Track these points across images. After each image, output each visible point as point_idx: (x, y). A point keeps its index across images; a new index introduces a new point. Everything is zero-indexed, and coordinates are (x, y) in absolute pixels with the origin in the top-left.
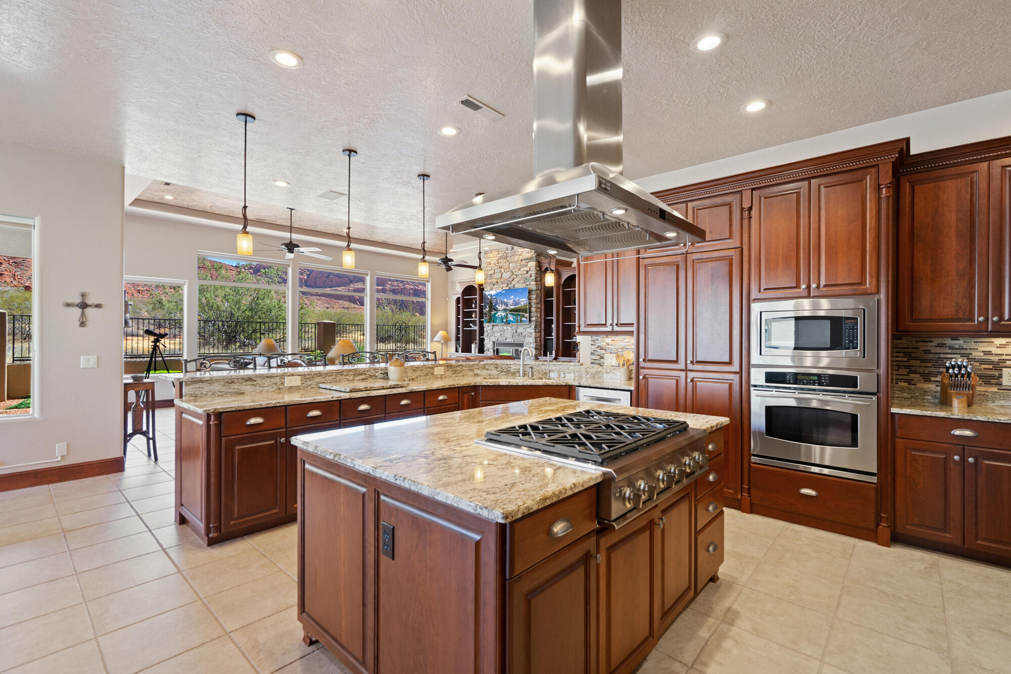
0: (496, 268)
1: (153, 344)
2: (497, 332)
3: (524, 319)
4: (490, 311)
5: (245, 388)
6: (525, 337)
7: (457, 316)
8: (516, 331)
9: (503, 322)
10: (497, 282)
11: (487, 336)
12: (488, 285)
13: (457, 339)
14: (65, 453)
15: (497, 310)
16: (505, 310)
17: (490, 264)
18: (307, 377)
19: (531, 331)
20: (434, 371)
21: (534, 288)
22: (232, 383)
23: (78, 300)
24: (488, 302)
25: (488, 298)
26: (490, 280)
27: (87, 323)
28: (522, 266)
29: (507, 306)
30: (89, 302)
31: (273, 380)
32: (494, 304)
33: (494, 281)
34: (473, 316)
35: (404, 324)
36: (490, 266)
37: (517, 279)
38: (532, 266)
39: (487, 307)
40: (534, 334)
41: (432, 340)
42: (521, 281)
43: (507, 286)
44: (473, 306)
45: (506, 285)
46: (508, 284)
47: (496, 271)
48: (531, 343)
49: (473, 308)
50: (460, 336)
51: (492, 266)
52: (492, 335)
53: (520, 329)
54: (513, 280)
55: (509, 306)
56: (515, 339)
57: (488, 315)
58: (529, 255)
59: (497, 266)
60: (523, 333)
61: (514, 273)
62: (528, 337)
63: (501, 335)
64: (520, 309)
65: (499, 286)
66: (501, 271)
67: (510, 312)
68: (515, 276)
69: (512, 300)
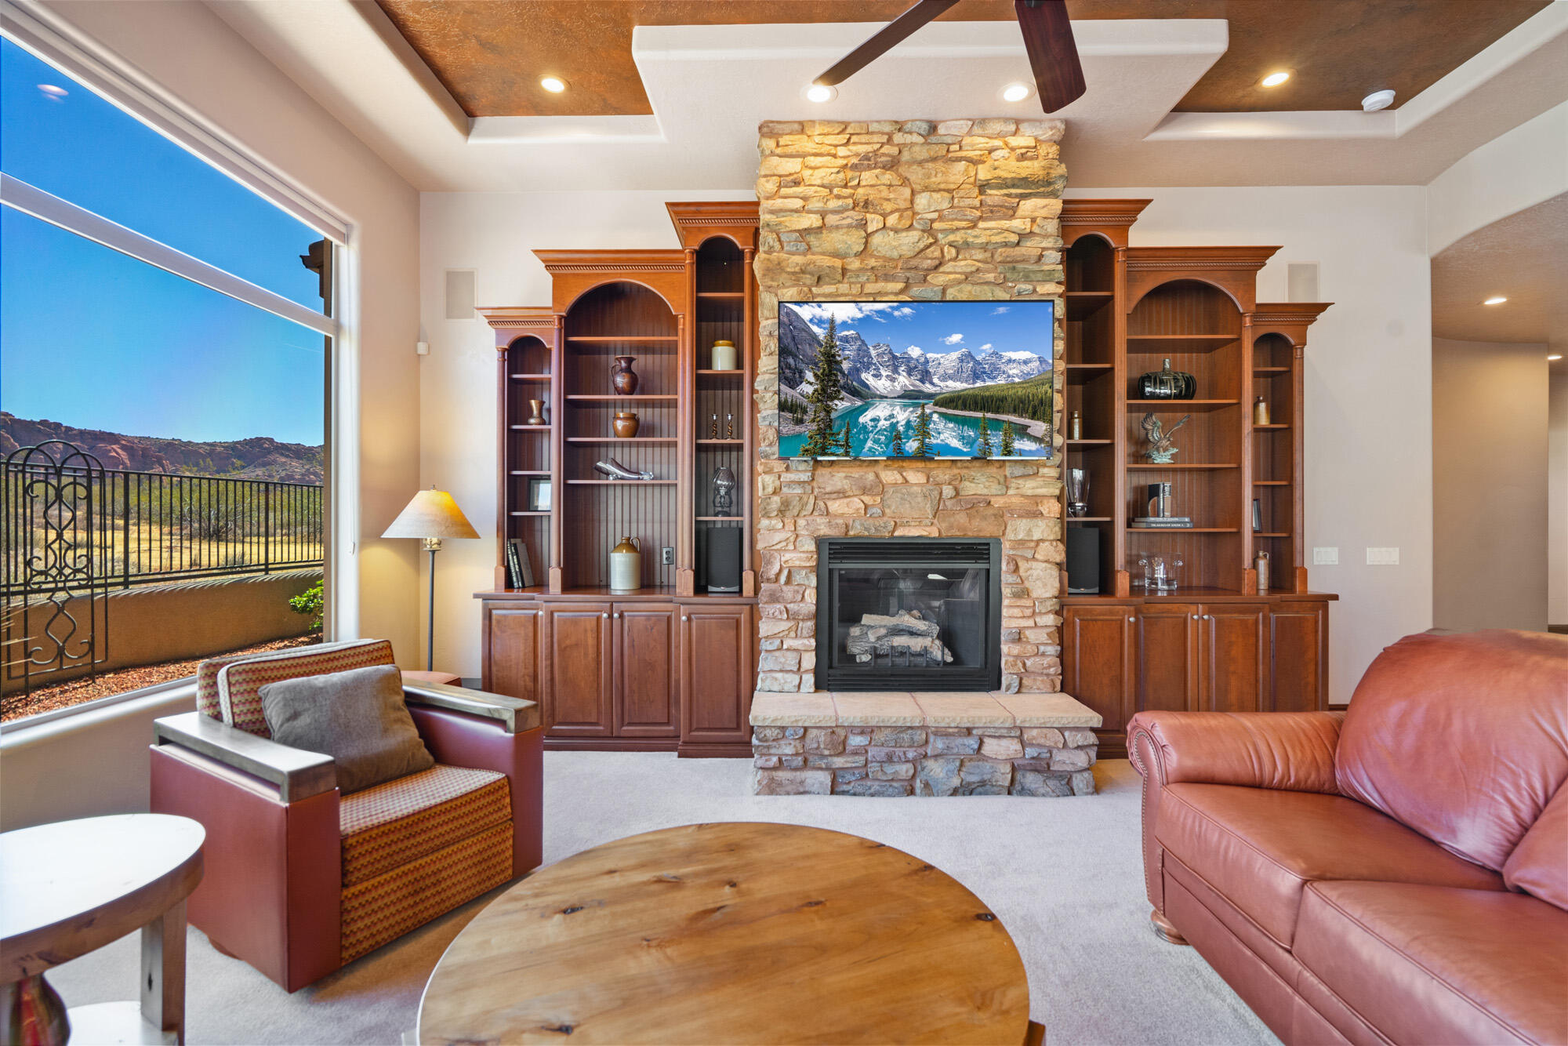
0: (833, 204)
2: (842, 494)
4: (825, 395)
6: (1000, 516)
8: (957, 491)
9: (899, 453)
10: (844, 271)
11: (782, 512)
12: (783, 278)
15: (865, 395)
16: (910, 397)
17: (797, 183)
19: (1042, 491)
24: (817, 352)
25: (814, 337)
26: (798, 259)
29: (926, 376)
32: (846, 366)
36: (793, 191)
37: (964, 265)
38: (1044, 213)
39: (809, 376)
40: (1052, 508)
43: (902, 292)
45: (901, 285)
46: (910, 282)
47: (832, 220)
51: (810, 191)
52: (810, 507)
53: (979, 484)
54: (936, 267)
55: (935, 380)
56: (951, 527)
57: (799, 422)
58: (1032, 168)
59: (838, 197)
60: (993, 500)
61: (940, 236)
62: (1020, 516)
63: (866, 507)
64: (1003, 399)
65: (856, 289)
66: (863, 224)
67: (943, 410)
68: (949, 253)
69: (954, 355)
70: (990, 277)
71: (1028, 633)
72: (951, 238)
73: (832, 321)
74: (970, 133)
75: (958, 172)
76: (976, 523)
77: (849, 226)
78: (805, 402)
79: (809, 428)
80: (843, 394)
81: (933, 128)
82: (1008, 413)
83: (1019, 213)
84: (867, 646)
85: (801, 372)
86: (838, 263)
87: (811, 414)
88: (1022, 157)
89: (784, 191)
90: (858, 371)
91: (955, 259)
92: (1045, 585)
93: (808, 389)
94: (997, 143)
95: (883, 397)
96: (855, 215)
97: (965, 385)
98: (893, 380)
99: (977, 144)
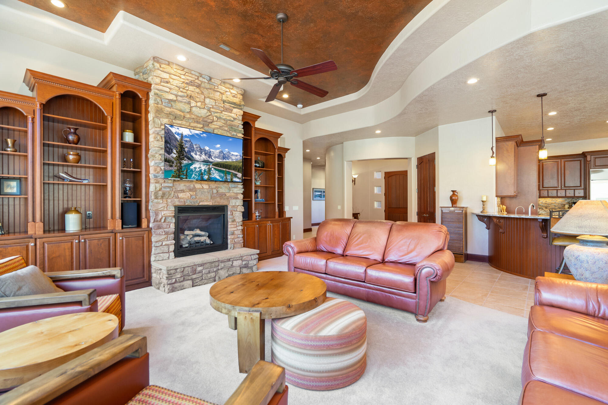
0: (180, 94)
2: (183, 191)
4: (180, 158)
6: (228, 199)
8: (217, 191)
10: (184, 117)
11: (162, 197)
15: (191, 159)
16: (206, 162)
17: (167, 82)
19: (238, 192)
24: (177, 144)
25: (176, 139)
26: (168, 109)
28: (226, 110)
29: (210, 156)
32: (186, 149)
36: (166, 85)
37: (219, 124)
38: (239, 113)
39: (175, 151)
40: (241, 196)
43: (202, 128)
45: (202, 126)
46: (204, 126)
47: (178, 99)
48: (237, 206)
51: (172, 87)
52: (172, 195)
53: (223, 189)
54: (212, 122)
55: (213, 158)
56: (215, 202)
57: (171, 166)
58: (236, 100)
59: (182, 92)
60: (226, 194)
61: (212, 113)
62: (233, 199)
63: (191, 196)
64: (231, 166)
65: (188, 124)
66: (189, 103)
67: (215, 167)
68: (215, 119)
69: (218, 151)
70: (226, 129)
71: (235, 232)
72: (216, 114)
73: (182, 134)
74: (220, 85)
75: (217, 95)
76: (222, 201)
77: (185, 102)
78: (173, 160)
79: (174, 168)
80: (185, 158)
81: (211, 79)
82: (232, 170)
83: (233, 112)
84: (187, 241)
85: (172, 150)
86: (182, 114)
87: (174, 165)
88: (234, 96)
89: (162, 84)
90: (190, 152)
91: (217, 121)
92: (239, 218)
93: (175, 156)
94: (228, 90)
95: (197, 161)
96: (187, 99)
97: (221, 160)
98: (201, 156)
99: (222, 88)
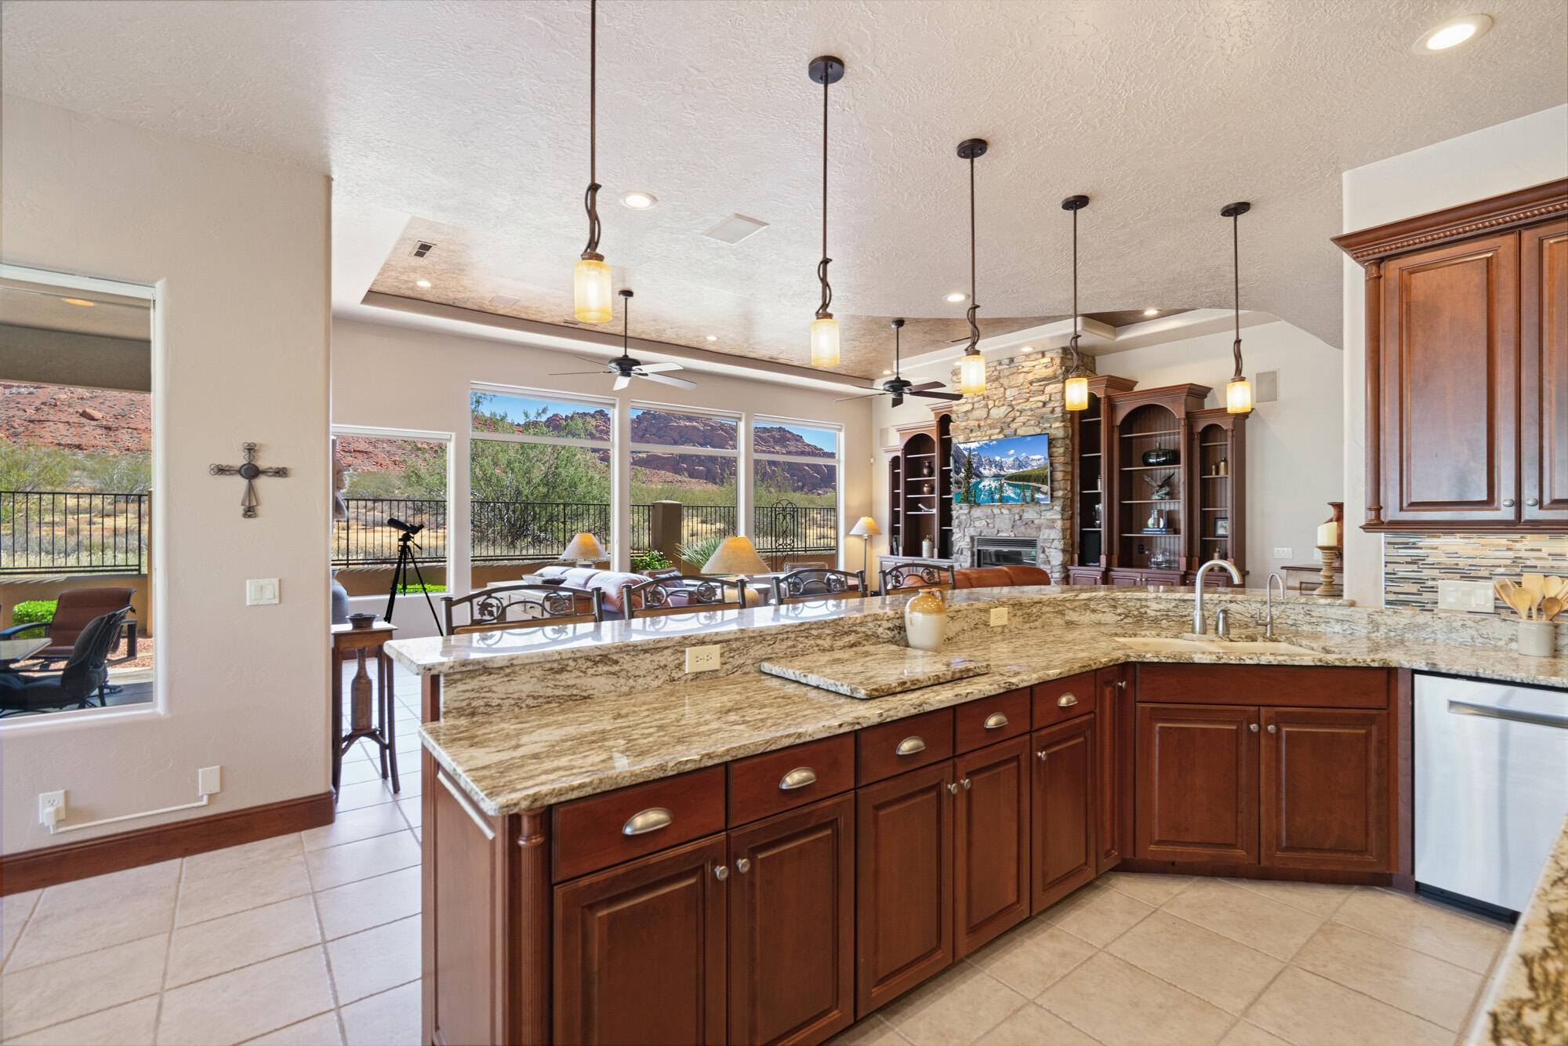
0: (976, 399)
1: (401, 543)
2: (979, 518)
3: (1038, 496)
4: (968, 477)
5: (594, 685)
6: (1039, 528)
7: (893, 489)
8: (1021, 517)
9: (993, 500)
10: (979, 426)
11: (959, 526)
12: (959, 432)
13: (894, 531)
14: (217, 789)
15: (980, 476)
16: (997, 477)
18: (734, 646)
19: (1054, 517)
20: (989, 617)
21: (1060, 433)
22: (561, 671)
23: (239, 460)
24: (965, 461)
25: (964, 455)
26: (964, 424)
27: (260, 509)
28: (1034, 394)
29: (1001, 468)
30: (263, 463)
31: (656, 657)
32: (974, 466)
33: (972, 424)
34: (925, 489)
35: (790, 506)
37: (1022, 419)
38: (1055, 391)
39: (963, 470)
40: (1059, 524)
41: (847, 534)
42: (1032, 422)
43: (1000, 433)
44: (925, 471)
45: (998, 430)
46: (1002, 430)
47: (976, 405)
48: (1053, 540)
49: (925, 476)
50: (901, 525)
52: (969, 524)
53: (1030, 514)
54: (1013, 421)
55: (1005, 469)
56: (1019, 533)
57: (960, 488)
58: (1049, 372)
59: (979, 396)
60: (1035, 521)
61: (1015, 407)
62: (1046, 528)
63: (988, 524)
64: (1030, 476)
66: (987, 406)
67: (1008, 482)
68: (1018, 413)
69: (1012, 459)
72: (1018, 407)
73: (970, 449)
75: (1021, 378)
76: (1029, 530)
77: (982, 407)
79: (963, 490)
80: (974, 476)
81: (1012, 360)
82: (1033, 482)
83: (1046, 392)
85: (959, 470)
86: (976, 423)
87: (962, 486)
88: (1046, 367)
90: (978, 467)
91: (1019, 417)
94: (1035, 363)
95: (987, 477)
96: (984, 402)
97: (1016, 471)
98: (990, 470)
99: (1028, 364)
